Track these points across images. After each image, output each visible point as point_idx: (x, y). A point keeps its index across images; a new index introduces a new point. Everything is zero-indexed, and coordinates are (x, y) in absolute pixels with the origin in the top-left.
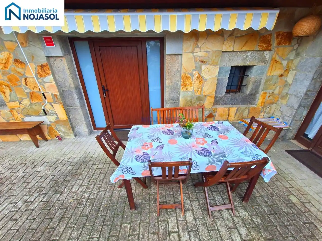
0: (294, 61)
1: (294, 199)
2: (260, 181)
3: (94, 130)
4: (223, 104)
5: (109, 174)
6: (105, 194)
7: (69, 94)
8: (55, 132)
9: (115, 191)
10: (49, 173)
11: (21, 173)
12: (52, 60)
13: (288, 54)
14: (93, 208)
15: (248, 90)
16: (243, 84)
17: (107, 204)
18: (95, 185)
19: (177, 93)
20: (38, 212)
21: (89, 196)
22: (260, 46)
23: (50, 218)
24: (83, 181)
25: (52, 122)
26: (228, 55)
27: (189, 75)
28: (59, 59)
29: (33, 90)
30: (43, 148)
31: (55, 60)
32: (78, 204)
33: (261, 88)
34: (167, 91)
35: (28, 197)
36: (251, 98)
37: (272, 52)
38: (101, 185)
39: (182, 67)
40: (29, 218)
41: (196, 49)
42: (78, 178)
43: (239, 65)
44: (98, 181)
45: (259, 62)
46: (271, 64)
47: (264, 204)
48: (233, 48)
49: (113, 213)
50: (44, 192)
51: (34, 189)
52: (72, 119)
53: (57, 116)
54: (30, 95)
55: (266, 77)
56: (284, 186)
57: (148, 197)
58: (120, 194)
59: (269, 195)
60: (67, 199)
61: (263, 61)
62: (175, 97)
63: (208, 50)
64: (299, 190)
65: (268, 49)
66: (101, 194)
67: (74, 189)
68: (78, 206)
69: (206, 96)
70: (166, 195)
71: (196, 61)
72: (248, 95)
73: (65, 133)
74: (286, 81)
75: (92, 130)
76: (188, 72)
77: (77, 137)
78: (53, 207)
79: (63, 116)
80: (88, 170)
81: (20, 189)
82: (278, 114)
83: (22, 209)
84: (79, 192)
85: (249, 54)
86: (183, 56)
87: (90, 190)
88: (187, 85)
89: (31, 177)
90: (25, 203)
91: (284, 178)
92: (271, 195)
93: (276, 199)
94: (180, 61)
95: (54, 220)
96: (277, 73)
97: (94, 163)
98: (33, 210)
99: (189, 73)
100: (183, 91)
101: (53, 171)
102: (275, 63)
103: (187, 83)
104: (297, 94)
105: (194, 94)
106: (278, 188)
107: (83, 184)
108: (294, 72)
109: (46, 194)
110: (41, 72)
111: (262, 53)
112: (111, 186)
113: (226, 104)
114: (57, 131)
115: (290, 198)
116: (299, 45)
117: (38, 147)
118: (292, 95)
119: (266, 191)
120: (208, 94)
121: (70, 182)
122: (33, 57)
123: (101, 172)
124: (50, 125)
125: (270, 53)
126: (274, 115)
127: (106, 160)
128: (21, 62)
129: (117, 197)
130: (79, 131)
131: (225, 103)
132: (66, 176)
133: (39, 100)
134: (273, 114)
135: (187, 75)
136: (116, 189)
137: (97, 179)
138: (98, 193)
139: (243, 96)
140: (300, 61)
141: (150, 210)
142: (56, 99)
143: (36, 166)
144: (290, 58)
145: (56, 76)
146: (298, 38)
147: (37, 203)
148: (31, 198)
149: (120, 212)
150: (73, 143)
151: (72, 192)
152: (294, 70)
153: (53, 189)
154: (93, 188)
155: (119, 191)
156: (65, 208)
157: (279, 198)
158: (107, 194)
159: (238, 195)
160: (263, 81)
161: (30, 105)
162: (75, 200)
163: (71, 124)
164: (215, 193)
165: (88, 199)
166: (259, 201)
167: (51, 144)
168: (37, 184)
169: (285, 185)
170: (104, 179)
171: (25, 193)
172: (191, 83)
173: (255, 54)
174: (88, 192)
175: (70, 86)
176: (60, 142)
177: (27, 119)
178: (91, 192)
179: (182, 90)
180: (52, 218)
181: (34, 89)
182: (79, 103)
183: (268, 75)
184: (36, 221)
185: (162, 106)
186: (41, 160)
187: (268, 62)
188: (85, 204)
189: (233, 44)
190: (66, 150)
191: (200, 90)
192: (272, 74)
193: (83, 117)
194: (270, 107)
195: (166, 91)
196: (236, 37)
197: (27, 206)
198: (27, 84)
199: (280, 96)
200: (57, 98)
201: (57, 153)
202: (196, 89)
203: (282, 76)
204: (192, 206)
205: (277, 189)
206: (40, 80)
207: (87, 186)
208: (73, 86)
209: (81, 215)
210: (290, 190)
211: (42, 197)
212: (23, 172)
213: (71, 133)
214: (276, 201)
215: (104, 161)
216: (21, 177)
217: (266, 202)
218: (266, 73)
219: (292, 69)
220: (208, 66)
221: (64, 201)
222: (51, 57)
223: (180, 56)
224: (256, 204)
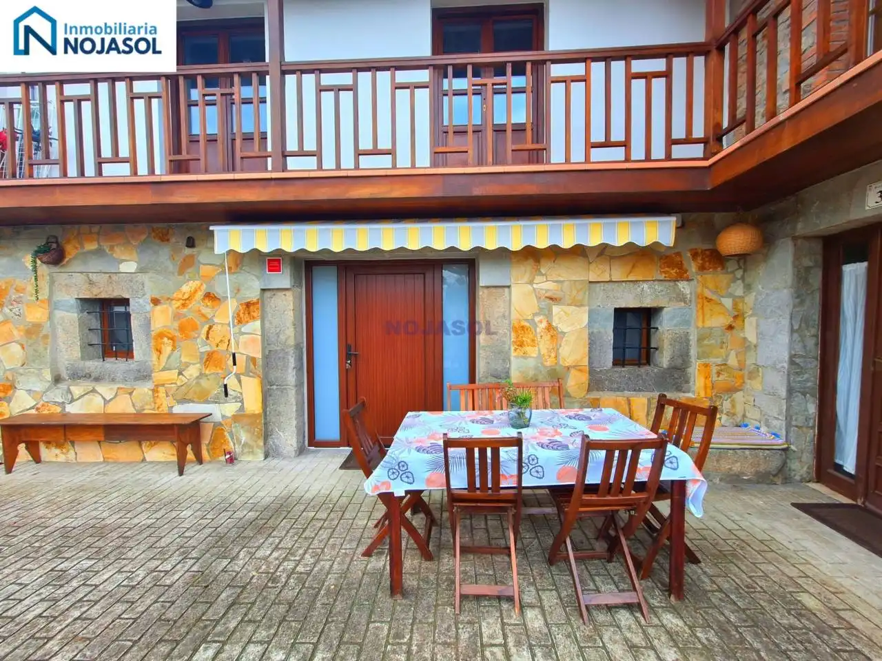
0: (746, 300)
1: (810, 602)
2: (720, 561)
3: (309, 446)
4: (611, 390)
5: (342, 530)
6: (331, 566)
7: (279, 358)
8: (226, 442)
9: (355, 563)
10: (205, 522)
11: (143, 520)
12: (268, 294)
13: (728, 286)
14: (303, 590)
15: (664, 359)
16: (652, 346)
17: (336, 586)
18: (308, 548)
19: (504, 360)
20: (181, 591)
21: (295, 567)
22: (665, 272)
23: (207, 603)
24: (281, 541)
25: (228, 418)
26: (602, 288)
27: (527, 324)
28: (280, 294)
29: (215, 349)
30: (190, 477)
31: (274, 295)
32: (268, 581)
33: (693, 352)
34: (483, 357)
35: (157, 563)
36: (676, 376)
37: (692, 283)
38: (323, 549)
39: (513, 308)
40: (160, 600)
41: (536, 277)
42: (271, 533)
43: (631, 306)
44: (316, 542)
45: (670, 300)
46: (699, 306)
47: (729, 606)
48: (610, 276)
49: (349, 602)
50: (194, 554)
51: (173, 548)
52: (270, 413)
53: (243, 403)
54: (206, 357)
55: (696, 331)
56: (783, 573)
57: (432, 577)
58: (366, 568)
59: (743, 590)
60: (244, 570)
61: (679, 299)
62: (499, 369)
63: (562, 279)
64: (823, 584)
65: (682, 275)
66: (323, 567)
67: (260, 554)
68: (270, 584)
69: (568, 368)
70: (476, 576)
71: (539, 298)
72: (668, 369)
73: (245, 445)
74: (745, 339)
75: (305, 447)
76: (525, 317)
77: (267, 459)
78: (215, 582)
79: (253, 404)
80: (294, 521)
81: (143, 547)
82: (753, 414)
83: (144, 583)
84: (271, 559)
85: (645, 286)
86: (513, 289)
87: (297, 558)
88: (525, 343)
89: (165, 526)
90: (151, 573)
91: (785, 558)
92: (746, 590)
93: (760, 599)
94: (508, 298)
95: (215, 606)
96: (718, 321)
97: (308, 508)
98: (170, 586)
99: (527, 320)
100: (517, 357)
101: (213, 519)
102: (706, 303)
103: (524, 339)
104: (775, 364)
105: (542, 364)
106: (768, 577)
107: (280, 546)
108: (754, 319)
109: (198, 559)
110: (242, 315)
111: (672, 284)
112: (346, 553)
113: (618, 389)
114: (230, 439)
115: (799, 599)
116: (745, 271)
117: (181, 473)
118: (766, 367)
119: (735, 582)
120: (574, 364)
121: (252, 541)
122: (239, 290)
123: (322, 525)
124: (220, 424)
125: (689, 285)
126: (747, 417)
127: (335, 504)
128: (215, 297)
129: (360, 573)
130: (278, 443)
131: (615, 386)
132: (243, 529)
133: (218, 368)
134: (744, 416)
135: (524, 323)
136: (358, 558)
137: (313, 538)
138: (315, 564)
139: (655, 370)
140: (756, 299)
141: (436, 601)
142: (252, 366)
143: (176, 509)
144: (736, 294)
145: (266, 322)
146: (736, 258)
147: (180, 574)
148: (165, 564)
149: (367, 600)
150: (260, 469)
151: (255, 558)
152: (751, 316)
153: (215, 550)
154: (304, 554)
155: (366, 562)
156: (239, 587)
157: (768, 596)
158: (335, 566)
159: (659, 585)
160: (693, 338)
161: (197, 378)
162: (262, 573)
163: (265, 424)
164: (601, 577)
165: (292, 573)
166: (713, 600)
167: (208, 470)
168: (178, 540)
169: (786, 571)
170: (329, 539)
171: (152, 556)
172: (533, 340)
173: (658, 287)
174: (291, 560)
175: (286, 340)
176: (230, 467)
177: (179, 409)
178: (299, 561)
179: (515, 354)
180: (212, 604)
181: (217, 346)
182: (295, 377)
183: (700, 324)
184: (176, 605)
185: (472, 379)
186: (186, 498)
187: (690, 301)
188: (286, 582)
189: (608, 268)
190: (242, 481)
191: (553, 355)
192: (708, 324)
193: (294, 410)
194: (729, 400)
195: (481, 355)
196: (612, 258)
197: (157, 579)
198: (210, 336)
199: (746, 372)
200: (255, 365)
201: (225, 485)
202: (544, 351)
203: (730, 327)
204: (540, 600)
205: (766, 580)
206: (236, 329)
207: (290, 549)
208: (292, 342)
209: (277, 601)
210: (799, 582)
211: (189, 563)
212: (147, 518)
213: (258, 447)
214: (761, 602)
215: (331, 506)
216: (143, 528)
217: (734, 602)
218: (693, 322)
219: (747, 314)
220: (564, 307)
221: (238, 573)
222: (269, 290)
223: (506, 290)
224: (706, 606)
